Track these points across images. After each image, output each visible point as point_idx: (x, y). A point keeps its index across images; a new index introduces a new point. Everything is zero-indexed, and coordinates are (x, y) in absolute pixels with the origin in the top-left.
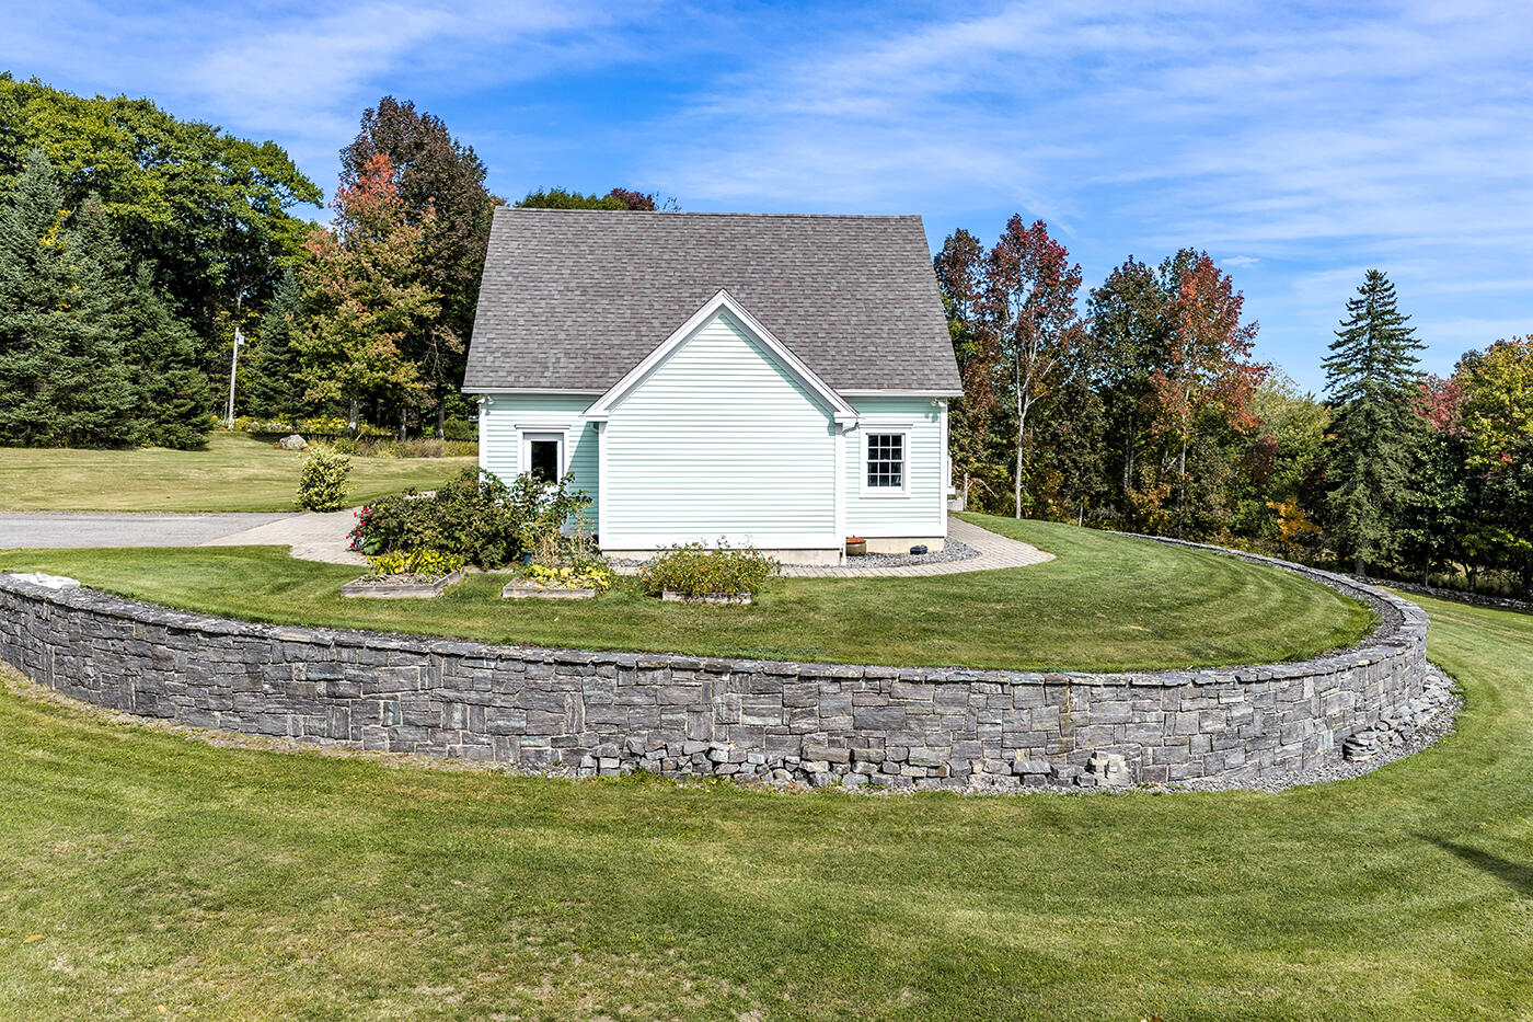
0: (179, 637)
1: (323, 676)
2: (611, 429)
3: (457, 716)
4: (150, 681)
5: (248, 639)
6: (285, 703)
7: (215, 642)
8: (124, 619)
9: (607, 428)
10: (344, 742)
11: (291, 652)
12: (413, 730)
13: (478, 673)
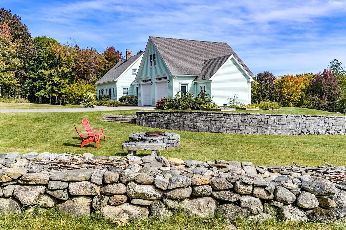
0: (226, 116)
1: (257, 121)
2: (213, 82)
3: (281, 127)
4: (218, 125)
5: (242, 115)
6: (250, 127)
7: (235, 116)
8: (211, 113)
9: (212, 82)
10: (261, 133)
11: (252, 117)
12: (273, 130)
13: (284, 119)
